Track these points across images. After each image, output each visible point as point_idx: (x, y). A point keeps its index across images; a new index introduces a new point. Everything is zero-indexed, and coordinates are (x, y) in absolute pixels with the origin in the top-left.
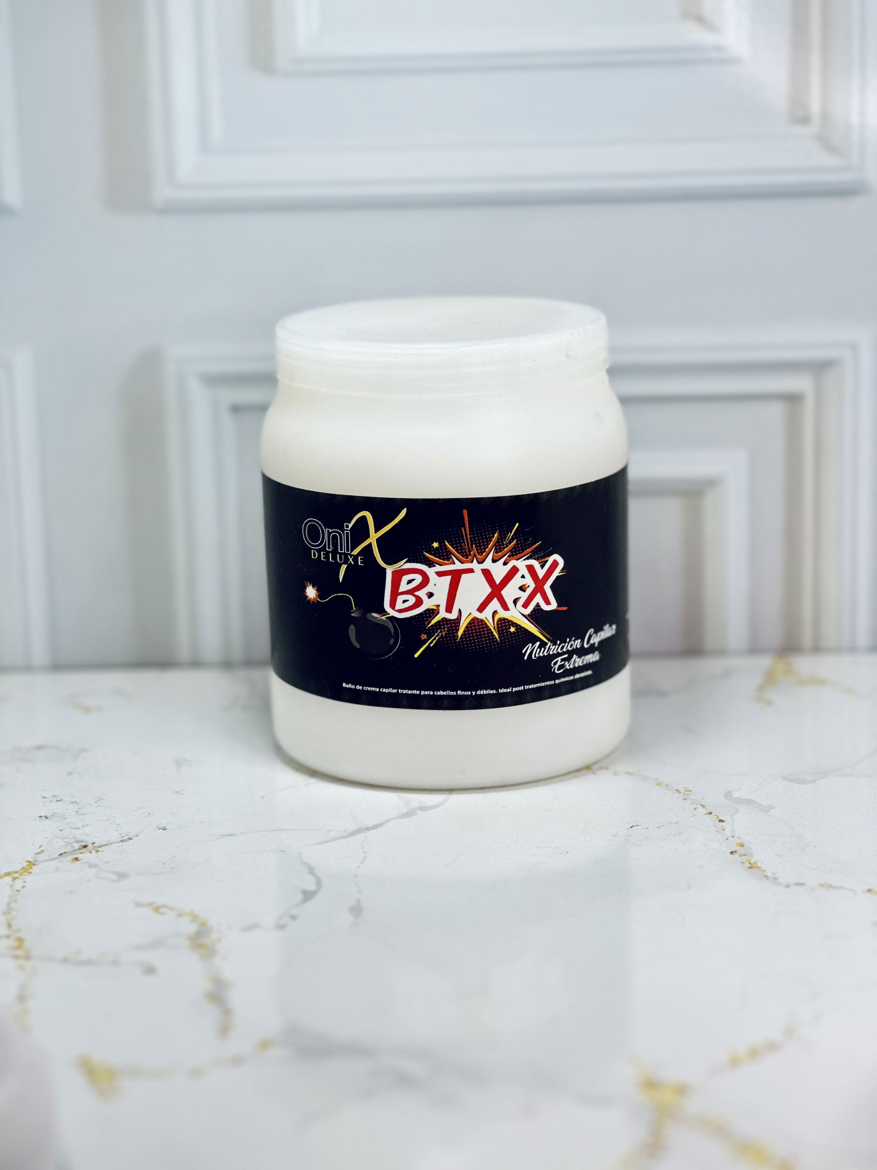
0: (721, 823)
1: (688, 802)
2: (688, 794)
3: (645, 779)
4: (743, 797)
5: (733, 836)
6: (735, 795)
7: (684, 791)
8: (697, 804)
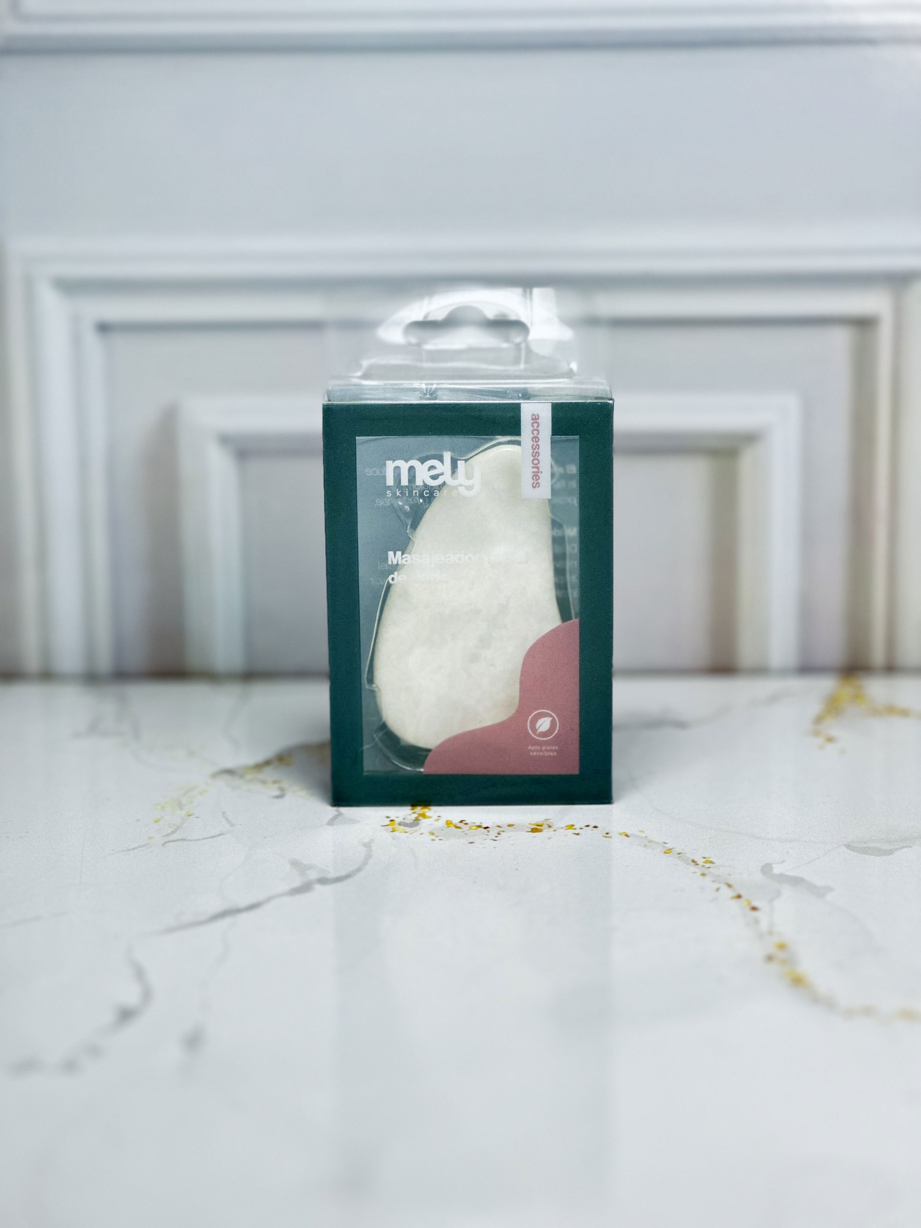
0: (755, 914)
1: (708, 879)
2: (709, 868)
3: (648, 843)
4: (787, 873)
5: (770, 933)
6: (777, 870)
7: (704, 863)
8: (720, 883)
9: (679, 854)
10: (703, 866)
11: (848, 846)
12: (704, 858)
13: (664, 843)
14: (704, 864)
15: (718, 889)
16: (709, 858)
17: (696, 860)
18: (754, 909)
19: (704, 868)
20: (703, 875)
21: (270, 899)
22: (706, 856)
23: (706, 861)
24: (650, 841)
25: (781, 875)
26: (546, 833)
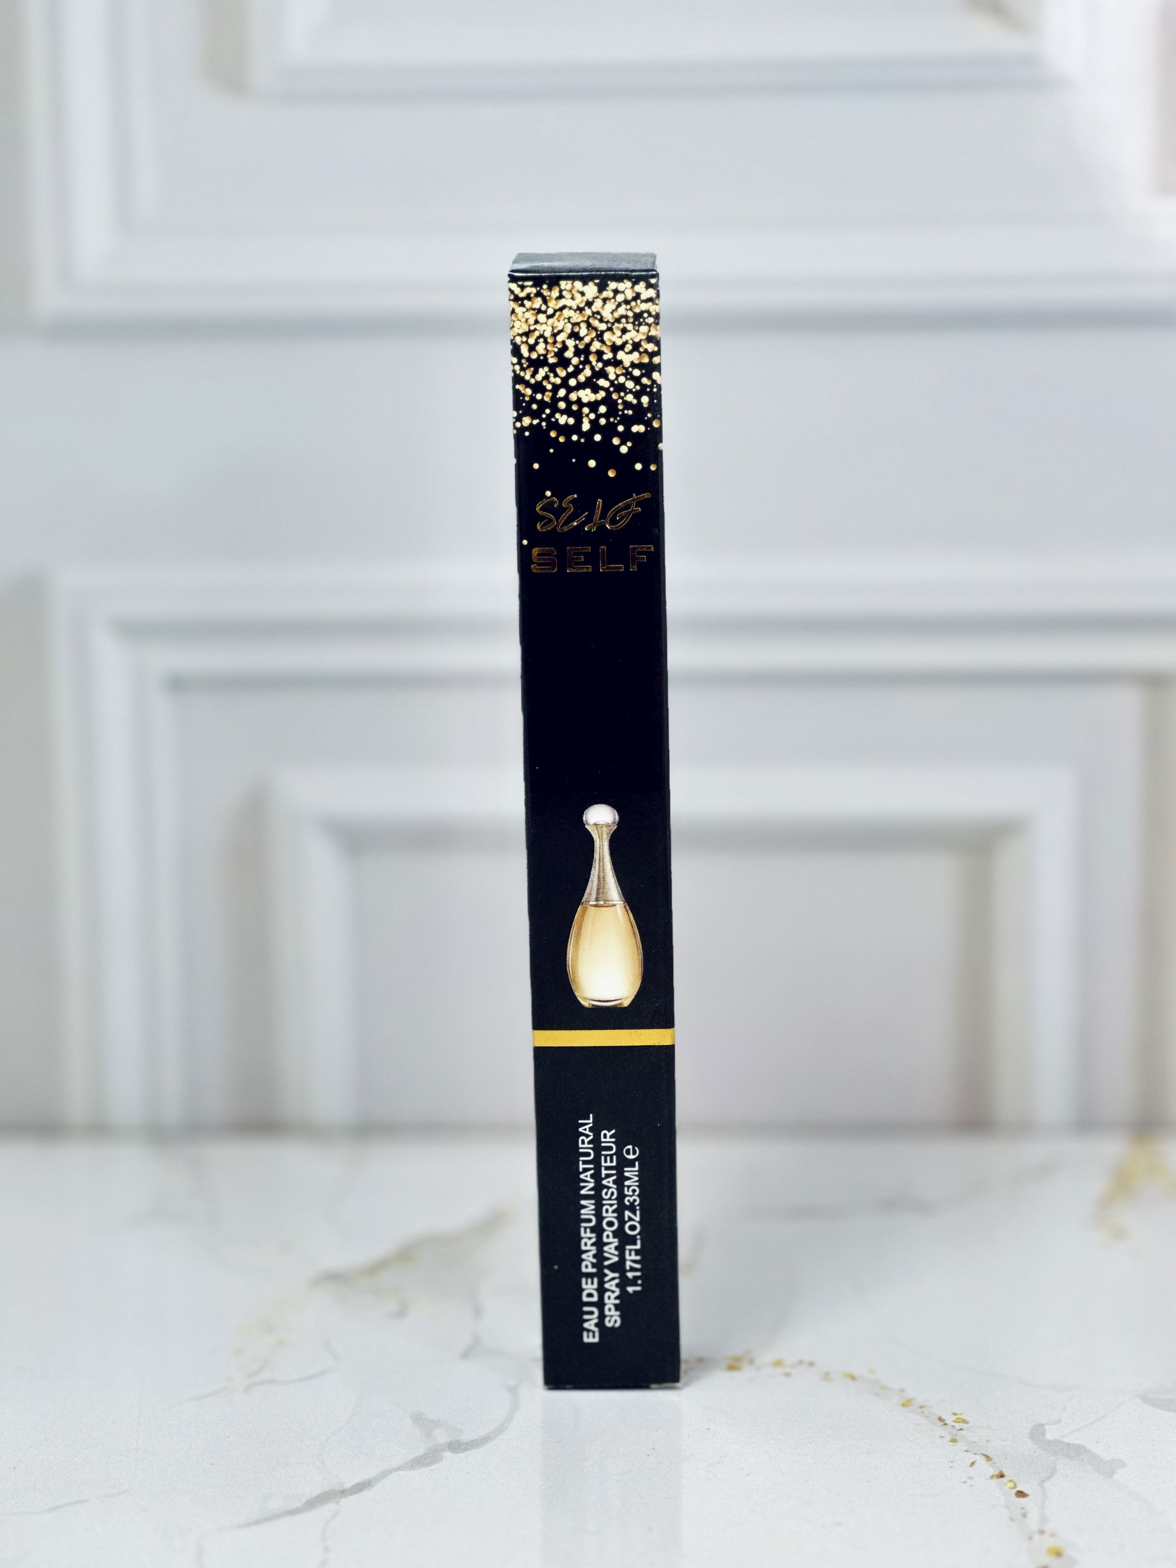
0: (1021, 1502)
1: (961, 1446)
2: (961, 1429)
3: (881, 1390)
4: (1065, 1440)
5: (1042, 1532)
6: (1050, 1435)
7: (954, 1421)
8: (976, 1454)
9: (922, 1407)
10: (953, 1426)
11: (1145, 1399)
12: (955, 1414)
13: (902, 1390)
14: (955, 1424)
15: (973, 1464)
16: (961, 1414)
17: (943, 1417)
18: (1021, 1494)
19: (954, 1432)
20: (954, 1441)
21: (384, 1475)
22: (956, 1412)
23: (958, 1418)
24: (884, 1388)
25: (1058, 1442)
26: (747, 1372)
